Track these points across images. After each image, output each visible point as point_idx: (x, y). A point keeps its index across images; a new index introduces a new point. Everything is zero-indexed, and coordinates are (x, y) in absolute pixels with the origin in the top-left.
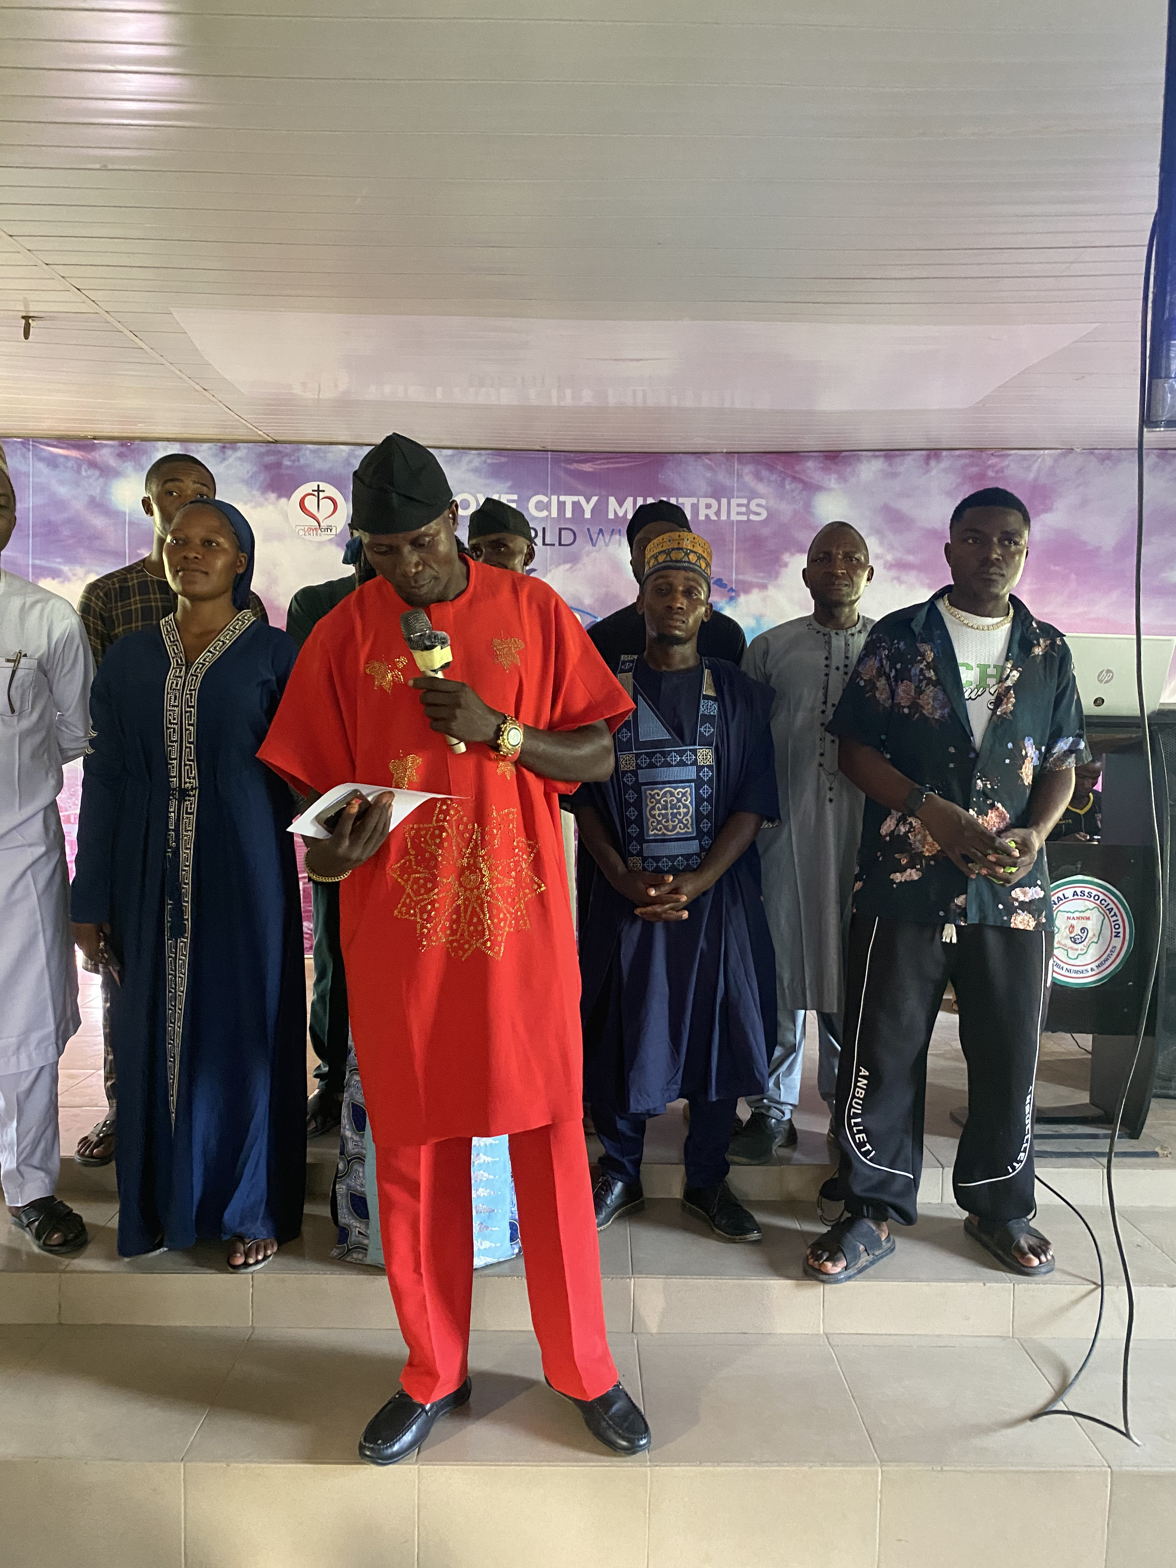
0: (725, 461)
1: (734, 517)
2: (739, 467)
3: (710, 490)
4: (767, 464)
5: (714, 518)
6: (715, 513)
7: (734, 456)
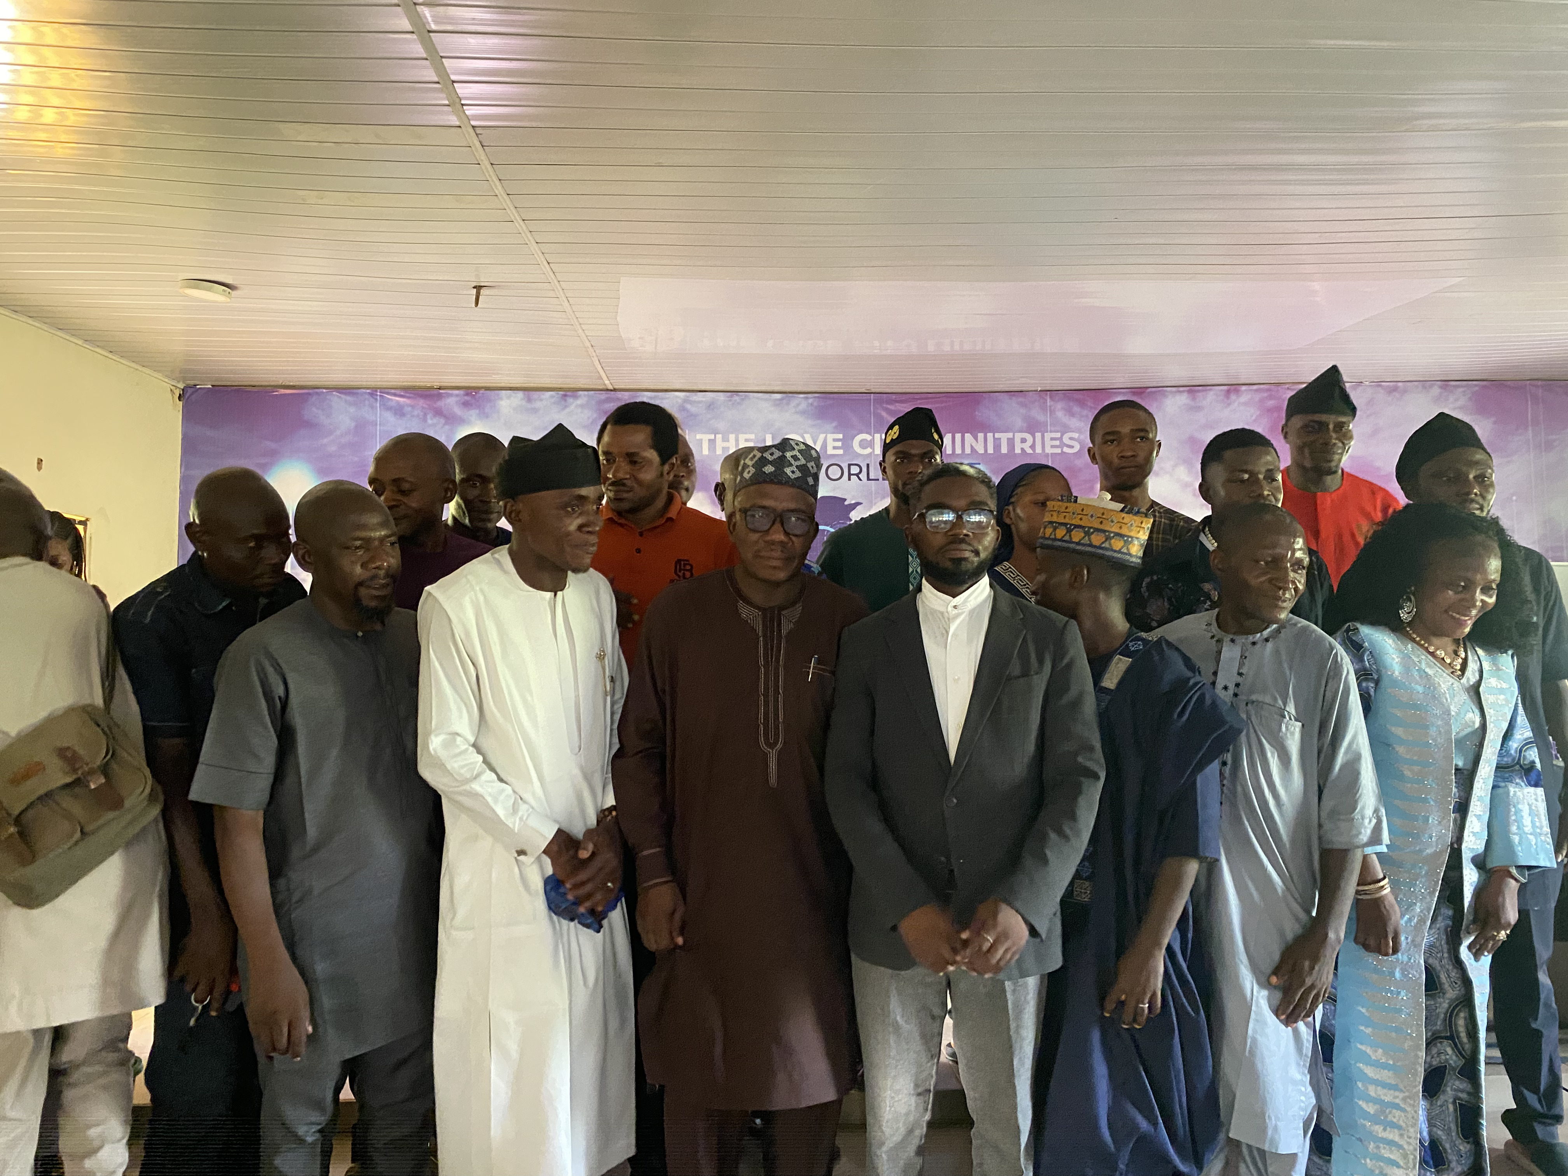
0: (1038, 398)
1: (1049, 450)
2: (1052, 403)
3: (1025, 425)
4: (1077, 400)
6: (1030, 446)
7: (1047, 394)
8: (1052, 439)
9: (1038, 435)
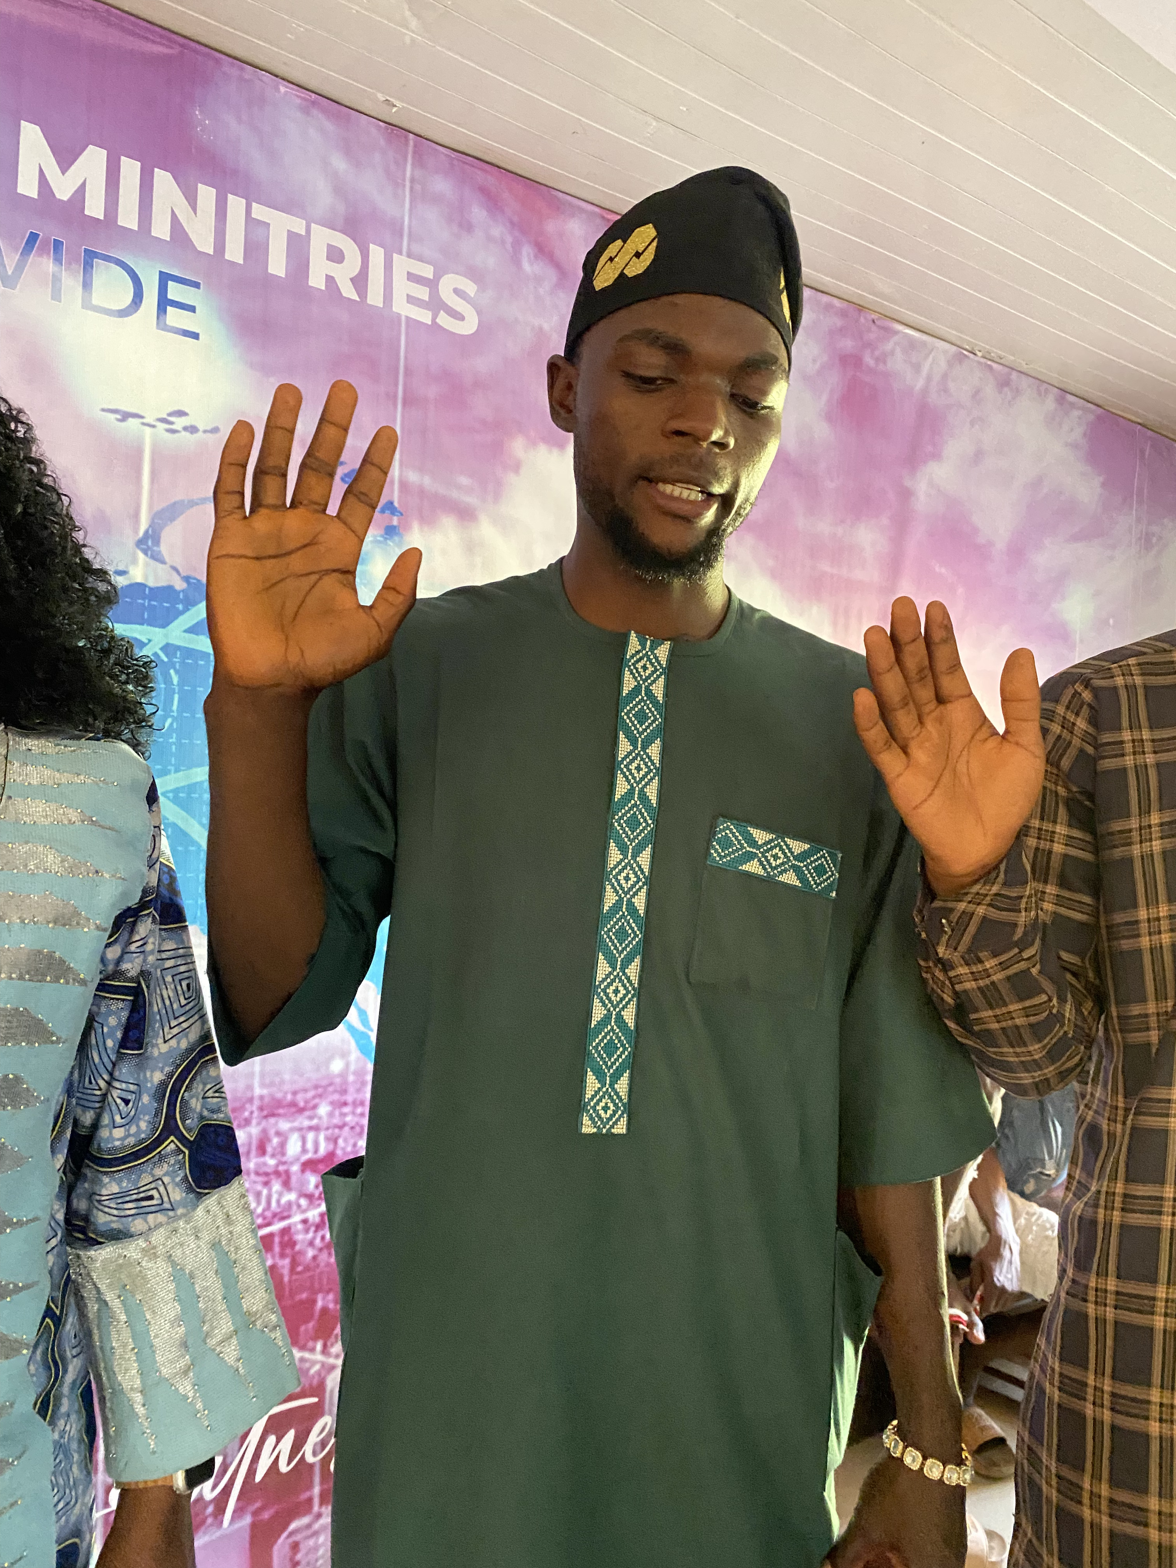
0: (382, 142)
1: (402, 308)
2: (418, 173)
3: (341, 209)
4: (484, 191)
5: (349, 292)
6: (352, 279)
7: (406, 137)
8: (412, 277)
9: (377, 253)
